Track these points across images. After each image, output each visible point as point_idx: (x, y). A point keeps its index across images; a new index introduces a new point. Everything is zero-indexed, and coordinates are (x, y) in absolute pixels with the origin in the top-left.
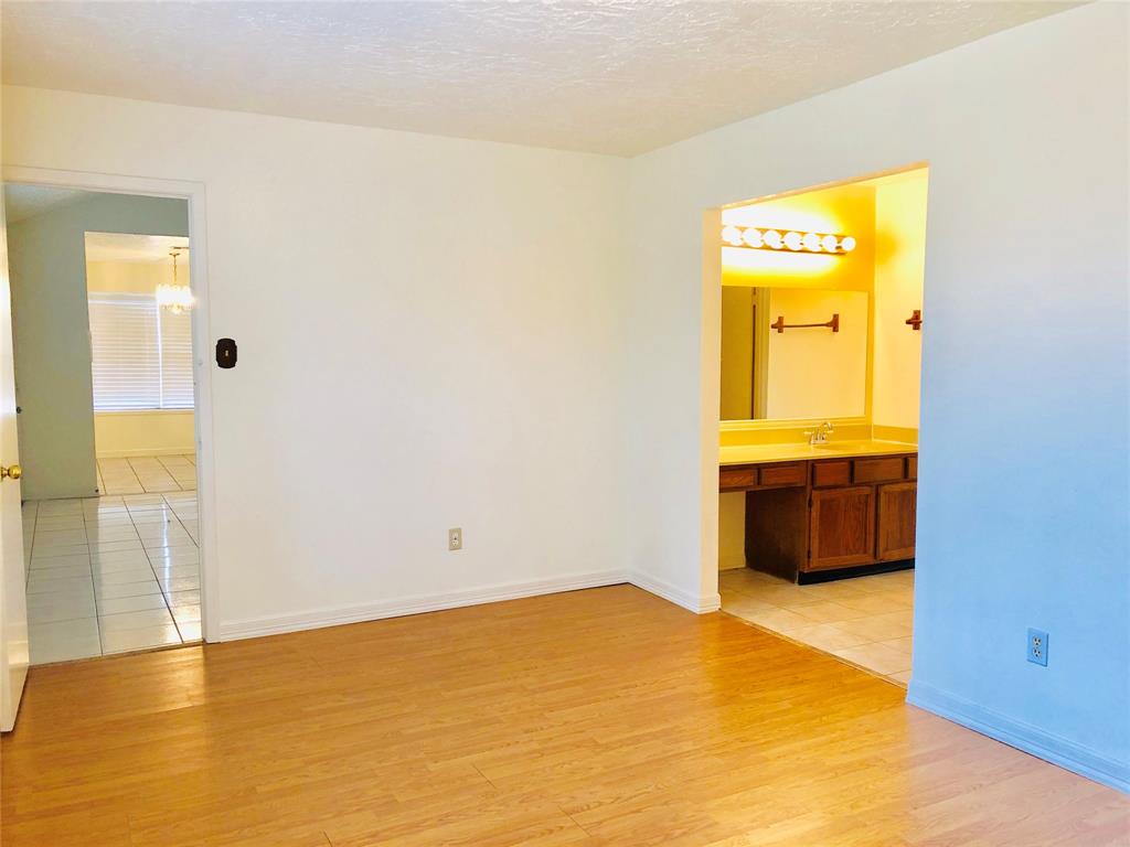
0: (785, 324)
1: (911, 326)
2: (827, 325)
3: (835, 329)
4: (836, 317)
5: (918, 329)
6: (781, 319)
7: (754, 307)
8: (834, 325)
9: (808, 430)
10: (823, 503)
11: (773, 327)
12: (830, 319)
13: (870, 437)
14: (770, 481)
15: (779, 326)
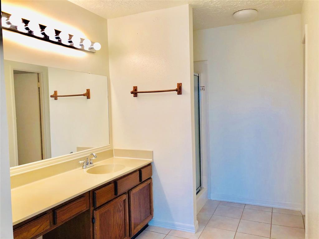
0: (58, 95)
1: (133, 94)
2: (84, 95)
3: (88, 97)
4: (88, 91)
5: (137, 96)
6: (56, 92)
7: (39, 88)
8: (88, 95)
9: (81, 159)
10: (101, 216)
11: (51, 96)
12: (85, 92)
13: (113, 156)
14: (63, 218)
15: (55, 96)
